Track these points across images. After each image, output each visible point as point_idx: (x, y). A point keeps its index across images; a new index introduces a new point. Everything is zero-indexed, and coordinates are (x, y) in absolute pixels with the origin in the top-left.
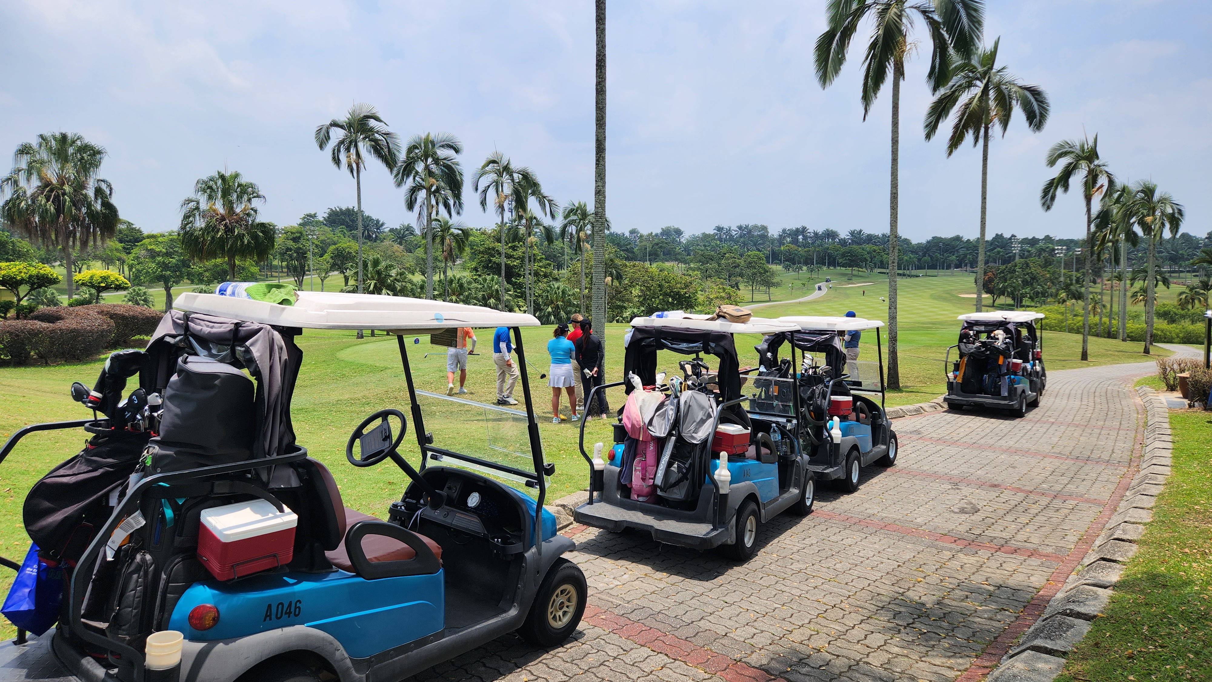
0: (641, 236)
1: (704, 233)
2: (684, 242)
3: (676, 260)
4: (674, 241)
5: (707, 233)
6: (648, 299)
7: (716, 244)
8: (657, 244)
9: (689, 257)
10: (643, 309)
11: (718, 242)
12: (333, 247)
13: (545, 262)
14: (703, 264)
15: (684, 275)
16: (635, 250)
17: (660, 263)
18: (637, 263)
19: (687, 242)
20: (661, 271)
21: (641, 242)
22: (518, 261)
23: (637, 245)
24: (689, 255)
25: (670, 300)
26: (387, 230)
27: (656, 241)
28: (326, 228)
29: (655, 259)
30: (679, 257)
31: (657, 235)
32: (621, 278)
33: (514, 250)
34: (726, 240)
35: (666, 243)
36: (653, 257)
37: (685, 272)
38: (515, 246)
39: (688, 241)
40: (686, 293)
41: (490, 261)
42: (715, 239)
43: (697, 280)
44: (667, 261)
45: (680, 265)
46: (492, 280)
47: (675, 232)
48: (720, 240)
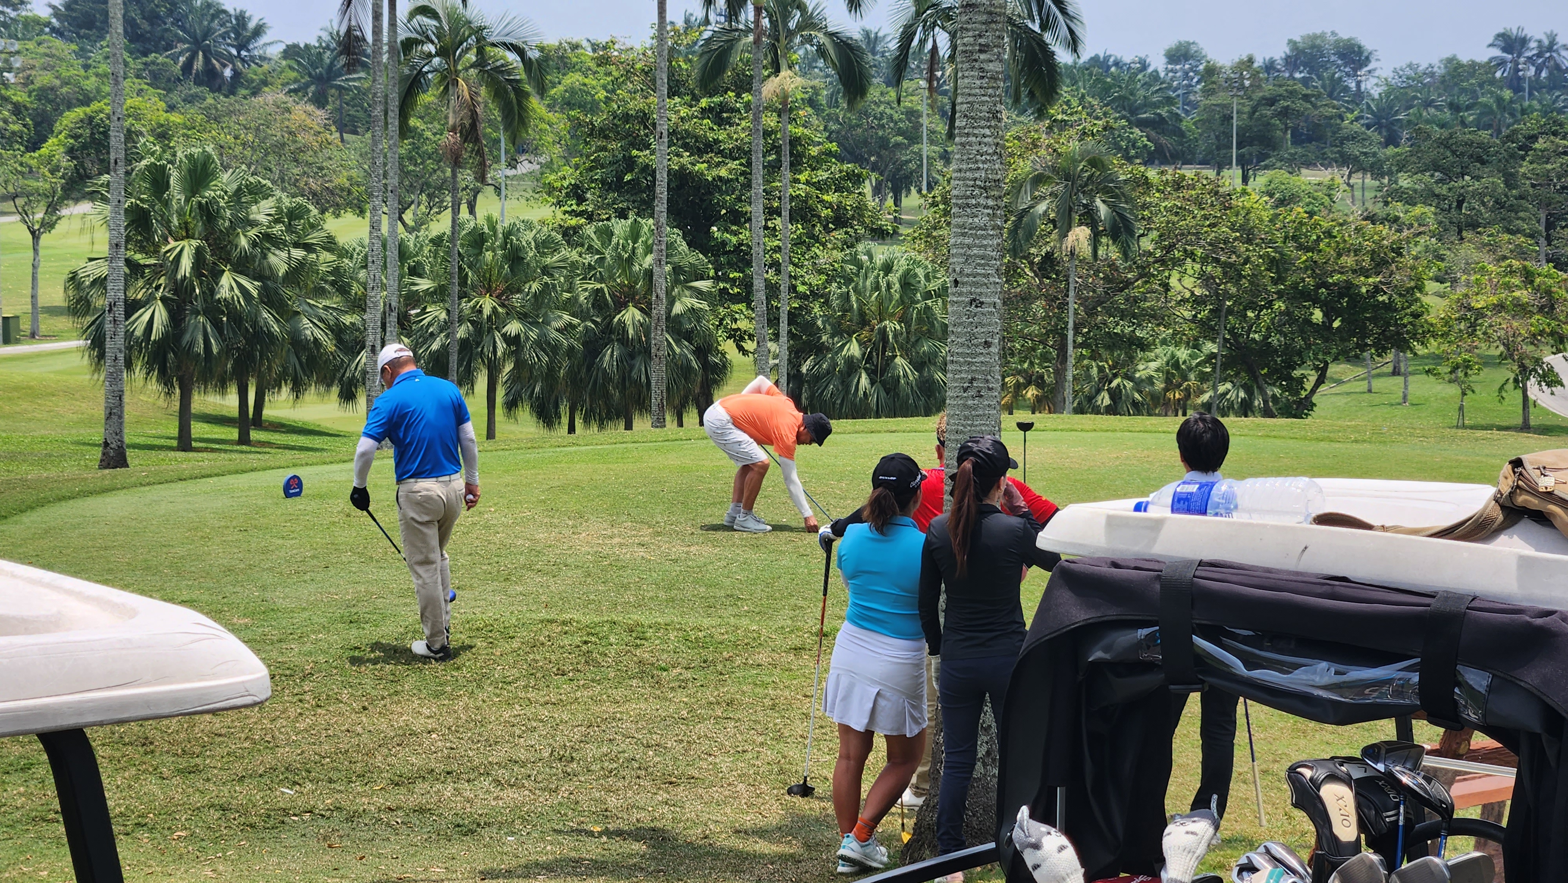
0: (1211, 71)
1: (1450, 61)
2: (1376, 93)
3: (1344, 160)
4: (1335, 88)
5: (1464, 59)
6: (1230, 311)
7: (1499, 100)
8: (1271, 101)
9: (1391, 150)
10: (1210, 347)
11: (1507, 94)
12: (79, 112)
13: (838, 168)
14: (1448, 175)
15: (1372, 218)
16: (1187, 123)
17: (1280, 175)
18: (1189, 172)
19: (1388, 94)
20: (1281, 202)
21: (1208, 92)
22: (734, 165)
23: (1194, 105)
24: (1392, 140)
25: (1318, 315)
26: (275, 51)
27: (1268, 89)
28: (58, 43)
29: (1262, 157)
30: (1353, 149)
31: (1270, 67)
32: (1130, 232)
33: (721, 122)
34: (1536, 85)
35: (1306, 98)
36: (1255, 149)
37: (1378, 209)
38: (723, 107)
39: (1391, 89)
40: (1377, 290)
41: (630, 163)
42: (1493, 82)
43: (1422, 240)
44: (1309, 164)
45: (1356, 179)
46: (635, 234)
47: (1342, 56)
48: (1515, 83)
